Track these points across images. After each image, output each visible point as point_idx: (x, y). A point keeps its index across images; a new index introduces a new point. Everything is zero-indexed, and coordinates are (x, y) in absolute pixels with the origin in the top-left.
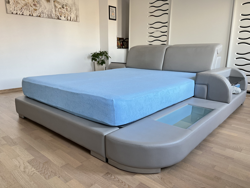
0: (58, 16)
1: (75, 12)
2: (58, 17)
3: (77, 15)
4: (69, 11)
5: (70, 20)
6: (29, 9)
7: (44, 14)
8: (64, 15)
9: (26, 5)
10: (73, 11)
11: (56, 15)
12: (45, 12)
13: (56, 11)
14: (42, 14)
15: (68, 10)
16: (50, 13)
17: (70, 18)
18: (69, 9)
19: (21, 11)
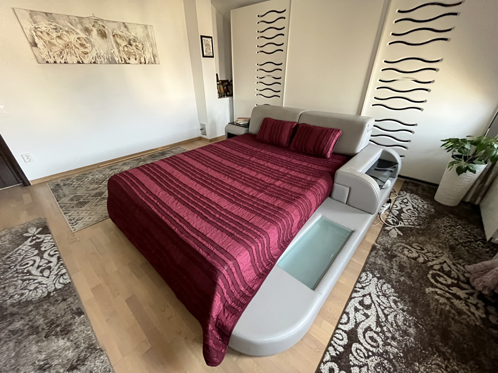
0: (125, 59)
1: (151, 49)
2: (125, 61)
3: (154, 53)
4: (141, 48)
5: (145, 63)
6: (75, 53)
7: (102, 58)
8: (134, 56)
9: (67, 46)
10: (148, 48)
11: (121, 58)
12: (102, 55)
13: (119, 51)
14: (98, 59)
15: (138, 48)
16: (110, 56)
17: (145, 60)
18: (140, 46)
19: (61, 57)
